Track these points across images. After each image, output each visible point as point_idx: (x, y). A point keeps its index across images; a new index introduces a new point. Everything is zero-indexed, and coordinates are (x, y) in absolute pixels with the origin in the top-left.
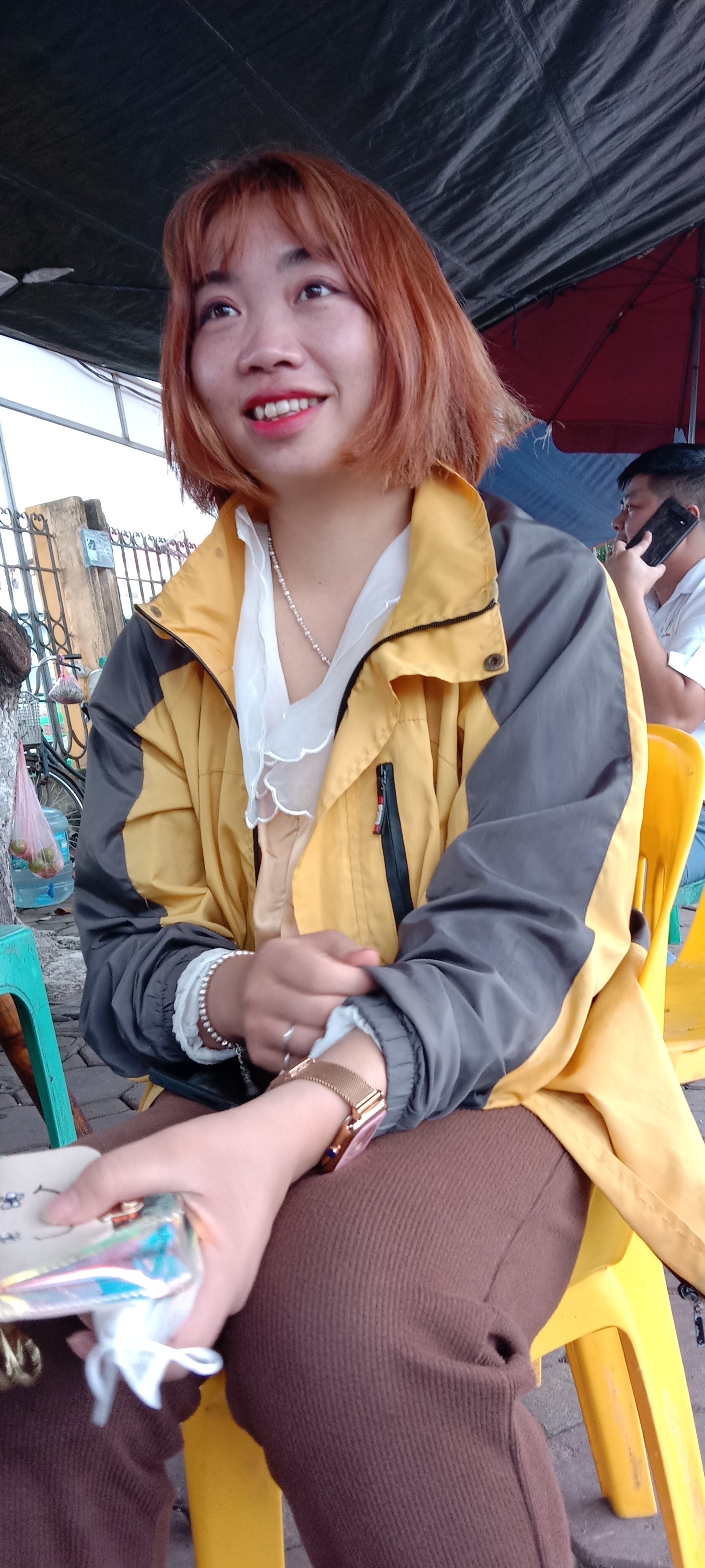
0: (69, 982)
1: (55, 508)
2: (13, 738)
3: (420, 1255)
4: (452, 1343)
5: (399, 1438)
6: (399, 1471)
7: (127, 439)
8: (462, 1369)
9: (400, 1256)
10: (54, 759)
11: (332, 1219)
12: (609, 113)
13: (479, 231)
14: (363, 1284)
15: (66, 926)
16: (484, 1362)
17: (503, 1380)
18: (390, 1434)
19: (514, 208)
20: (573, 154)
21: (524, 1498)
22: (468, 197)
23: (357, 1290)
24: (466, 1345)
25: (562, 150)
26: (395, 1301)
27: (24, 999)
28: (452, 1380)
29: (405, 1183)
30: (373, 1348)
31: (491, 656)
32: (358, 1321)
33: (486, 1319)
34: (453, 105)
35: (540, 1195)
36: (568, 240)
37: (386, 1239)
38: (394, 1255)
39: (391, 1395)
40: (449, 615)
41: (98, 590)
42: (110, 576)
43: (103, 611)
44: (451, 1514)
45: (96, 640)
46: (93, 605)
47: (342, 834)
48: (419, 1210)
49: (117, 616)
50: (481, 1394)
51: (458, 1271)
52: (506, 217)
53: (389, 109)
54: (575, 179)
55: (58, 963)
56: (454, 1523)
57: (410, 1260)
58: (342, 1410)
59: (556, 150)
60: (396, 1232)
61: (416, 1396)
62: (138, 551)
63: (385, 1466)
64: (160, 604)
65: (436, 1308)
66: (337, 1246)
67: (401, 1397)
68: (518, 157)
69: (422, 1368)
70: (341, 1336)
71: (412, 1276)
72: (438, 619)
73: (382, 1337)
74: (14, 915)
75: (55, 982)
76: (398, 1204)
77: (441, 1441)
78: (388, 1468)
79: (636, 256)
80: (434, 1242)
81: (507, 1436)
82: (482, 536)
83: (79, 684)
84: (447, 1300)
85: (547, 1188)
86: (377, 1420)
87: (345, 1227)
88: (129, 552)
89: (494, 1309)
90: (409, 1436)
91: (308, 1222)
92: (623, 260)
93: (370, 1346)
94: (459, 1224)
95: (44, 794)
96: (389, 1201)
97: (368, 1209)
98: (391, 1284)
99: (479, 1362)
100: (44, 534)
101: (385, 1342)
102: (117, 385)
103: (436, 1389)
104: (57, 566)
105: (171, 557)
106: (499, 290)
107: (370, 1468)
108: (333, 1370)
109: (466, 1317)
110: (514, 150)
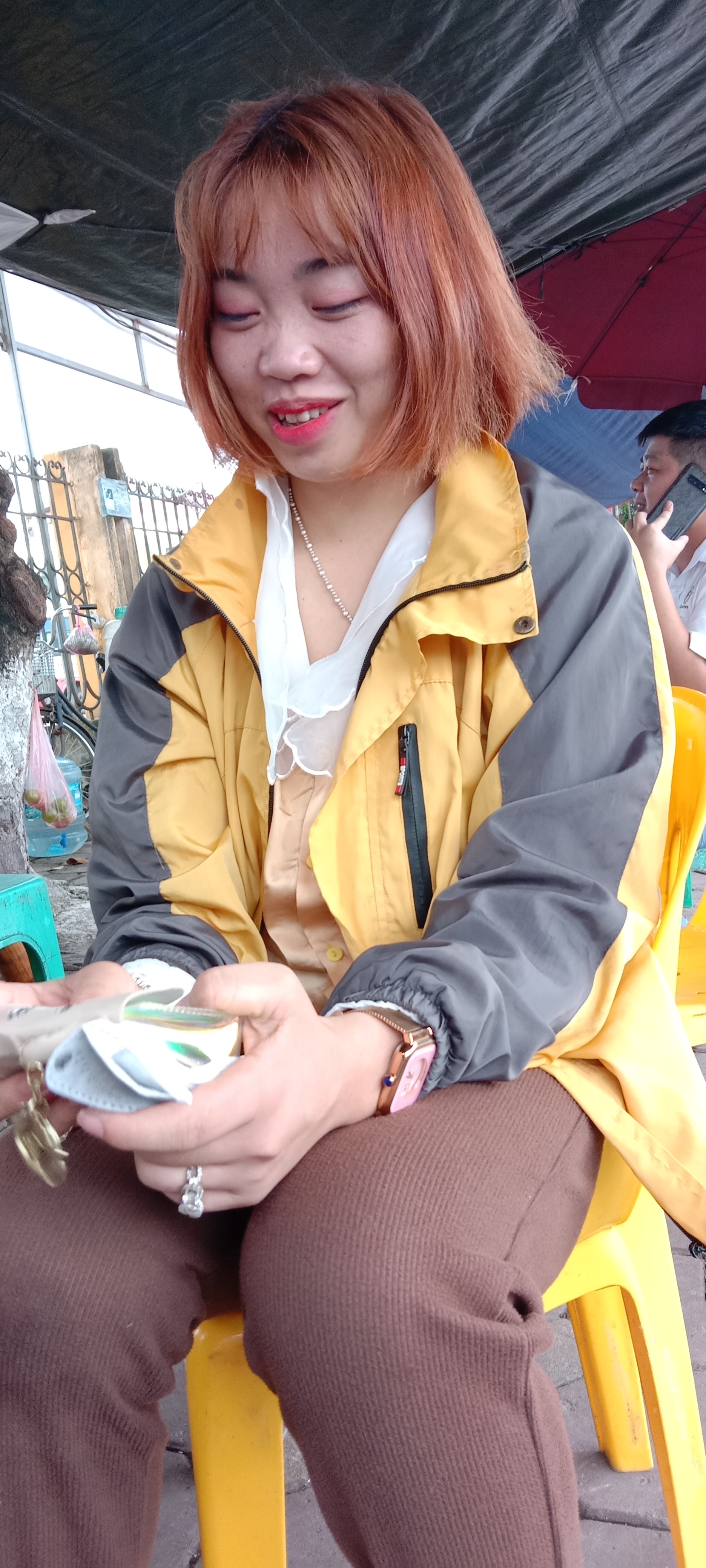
0: (80, 932)
1: (73, 456)
2: (28, 688)
3: (444, 1212)
4: (473, 1300)
5: (417, 1391)
6: (416, 1423)
7: (146, 386)
8: (483, 1325)
9: (424, 1211)
10: (68, 710)
11: (358, 1172)
12: (643, 59)
13: (509, 178)
14: (388, 1237)
15: (77, 876)
16: (503, 1320)
17: (522, 1338)
18: (409, 1387)
19: (545, 155)
20: (607, 100)
21: (537, 1453)
22: (498, 144)
23: (381, 1243)
24: (487, 1302)
25: (595, 95)
26: (418, 1255)
27: (36, 948)
28: (473, 1336)
29: (430, 1139)
30: (396, 1301)
31: (520, 619)
32: (381, 1273)
33: (507, 1277)
34: (485, 47)
35: (559, 1157)
36: (598, 190)
37: (410, 1194)
38: (418, 1210)
39: (411, 1349)
40: (480, 576)
41: (115, 540)
42: (127, 526)
43: (119, 562)
44: (465, 1468)
45: (112, 590)
46: (110, 554)
47: (360, 793)
48: (443, 1167)
49: (133, 566)
50: (500, 1351)
51: (480, 1229)
52: (536, 164)
53: (419, 51)
54: (607, 127)
55: (70, 913)
56: (468, 1476)
57: (434, 1217)
58: (362, 1363)
59: (589, 96)
60: (421, 1188)
61: (436, 1351)
62: (155, 501)
63: (402, 1418)
64: (179, 556)
65: (459, 1263)
66: (362, 1200)
67: (421, 1351)
68: (550, 102)
69: (443, 1322)
70: (364, 1288)
71: (436, 1232)
72: (468, 579)
73: (405, 1291)
74: (27, 864)
75: (67, 931)
76: (423, 1160)
77: (459, 1396)
78: (405, 1420)
79: (667, 208)
80: (457, 1200)
81: (523, 1393)
82: (511, 497)
83: (94, 635)
84: (469, 1257)
85: (566, 1150)
86: (397, 1373)
87: (371, 1180)
88: (146, 501)
89: (515, 1269)
90: (427, 1390)
91: (334, 1174)
92: (654, 212)
93: (393, 1299)
94: (482, 1183)
95: (58, 745)
96: (414, 1157)
97: (394, 1163)
98: (415, 1239)
99: (498, 1319)
100: (61, 482)
101: (407, 1295)
102: (137, 332)
103: (456, 1344)
104: (74, 515)
105: (189, 507)
106: (526, 239)
107: (387, 1419)
108: (355, 1321)
109: (488, 1273)
110: (546, 95)
